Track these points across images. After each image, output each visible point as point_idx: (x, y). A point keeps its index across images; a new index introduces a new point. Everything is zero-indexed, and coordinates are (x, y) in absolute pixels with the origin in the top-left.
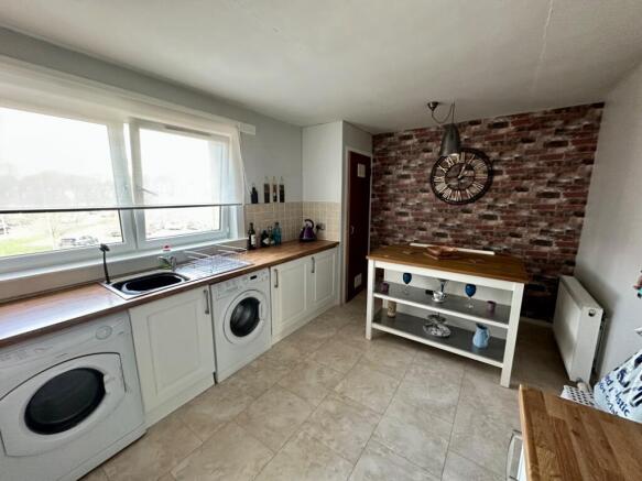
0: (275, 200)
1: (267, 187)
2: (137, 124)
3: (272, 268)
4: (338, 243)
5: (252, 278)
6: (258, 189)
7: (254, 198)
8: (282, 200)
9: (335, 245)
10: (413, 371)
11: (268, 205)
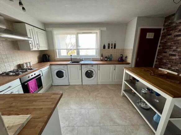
0: (112, 48)
1: (109, 44)
2: (78, 33)
3: (98, 65)
4: (130, 63)
5: (92, 66)
6: (105, 45)
7: (104, 47)
8: (115, 48)
9: (129, 64)
10: (122, 109)
11: (109, 49)
